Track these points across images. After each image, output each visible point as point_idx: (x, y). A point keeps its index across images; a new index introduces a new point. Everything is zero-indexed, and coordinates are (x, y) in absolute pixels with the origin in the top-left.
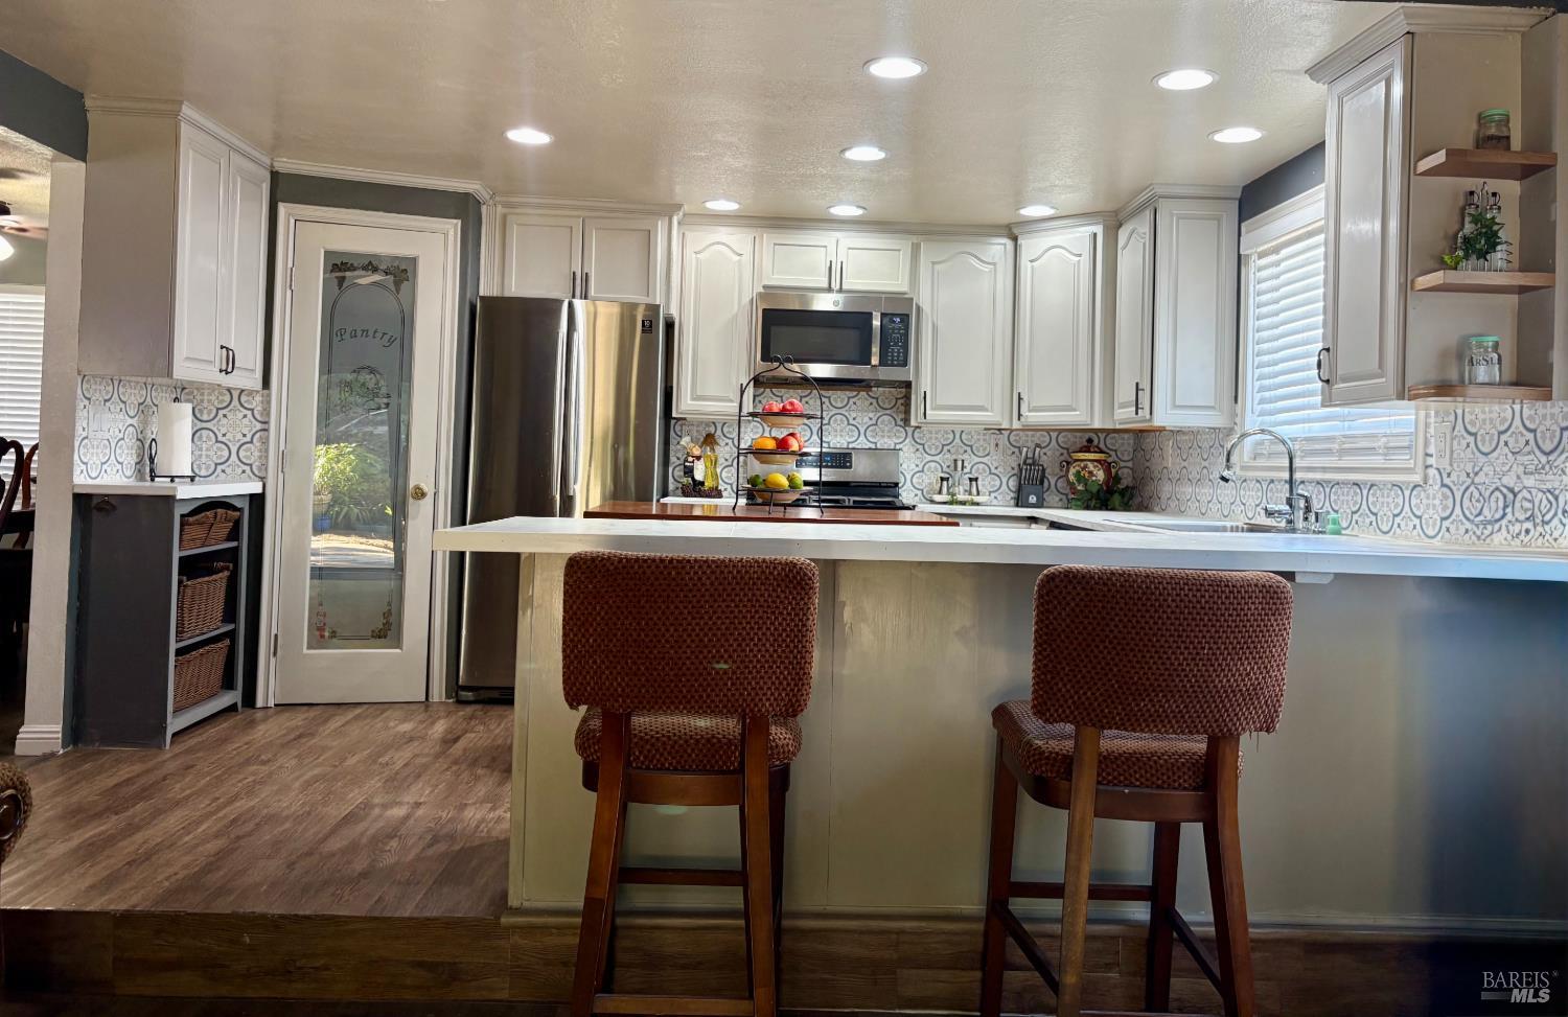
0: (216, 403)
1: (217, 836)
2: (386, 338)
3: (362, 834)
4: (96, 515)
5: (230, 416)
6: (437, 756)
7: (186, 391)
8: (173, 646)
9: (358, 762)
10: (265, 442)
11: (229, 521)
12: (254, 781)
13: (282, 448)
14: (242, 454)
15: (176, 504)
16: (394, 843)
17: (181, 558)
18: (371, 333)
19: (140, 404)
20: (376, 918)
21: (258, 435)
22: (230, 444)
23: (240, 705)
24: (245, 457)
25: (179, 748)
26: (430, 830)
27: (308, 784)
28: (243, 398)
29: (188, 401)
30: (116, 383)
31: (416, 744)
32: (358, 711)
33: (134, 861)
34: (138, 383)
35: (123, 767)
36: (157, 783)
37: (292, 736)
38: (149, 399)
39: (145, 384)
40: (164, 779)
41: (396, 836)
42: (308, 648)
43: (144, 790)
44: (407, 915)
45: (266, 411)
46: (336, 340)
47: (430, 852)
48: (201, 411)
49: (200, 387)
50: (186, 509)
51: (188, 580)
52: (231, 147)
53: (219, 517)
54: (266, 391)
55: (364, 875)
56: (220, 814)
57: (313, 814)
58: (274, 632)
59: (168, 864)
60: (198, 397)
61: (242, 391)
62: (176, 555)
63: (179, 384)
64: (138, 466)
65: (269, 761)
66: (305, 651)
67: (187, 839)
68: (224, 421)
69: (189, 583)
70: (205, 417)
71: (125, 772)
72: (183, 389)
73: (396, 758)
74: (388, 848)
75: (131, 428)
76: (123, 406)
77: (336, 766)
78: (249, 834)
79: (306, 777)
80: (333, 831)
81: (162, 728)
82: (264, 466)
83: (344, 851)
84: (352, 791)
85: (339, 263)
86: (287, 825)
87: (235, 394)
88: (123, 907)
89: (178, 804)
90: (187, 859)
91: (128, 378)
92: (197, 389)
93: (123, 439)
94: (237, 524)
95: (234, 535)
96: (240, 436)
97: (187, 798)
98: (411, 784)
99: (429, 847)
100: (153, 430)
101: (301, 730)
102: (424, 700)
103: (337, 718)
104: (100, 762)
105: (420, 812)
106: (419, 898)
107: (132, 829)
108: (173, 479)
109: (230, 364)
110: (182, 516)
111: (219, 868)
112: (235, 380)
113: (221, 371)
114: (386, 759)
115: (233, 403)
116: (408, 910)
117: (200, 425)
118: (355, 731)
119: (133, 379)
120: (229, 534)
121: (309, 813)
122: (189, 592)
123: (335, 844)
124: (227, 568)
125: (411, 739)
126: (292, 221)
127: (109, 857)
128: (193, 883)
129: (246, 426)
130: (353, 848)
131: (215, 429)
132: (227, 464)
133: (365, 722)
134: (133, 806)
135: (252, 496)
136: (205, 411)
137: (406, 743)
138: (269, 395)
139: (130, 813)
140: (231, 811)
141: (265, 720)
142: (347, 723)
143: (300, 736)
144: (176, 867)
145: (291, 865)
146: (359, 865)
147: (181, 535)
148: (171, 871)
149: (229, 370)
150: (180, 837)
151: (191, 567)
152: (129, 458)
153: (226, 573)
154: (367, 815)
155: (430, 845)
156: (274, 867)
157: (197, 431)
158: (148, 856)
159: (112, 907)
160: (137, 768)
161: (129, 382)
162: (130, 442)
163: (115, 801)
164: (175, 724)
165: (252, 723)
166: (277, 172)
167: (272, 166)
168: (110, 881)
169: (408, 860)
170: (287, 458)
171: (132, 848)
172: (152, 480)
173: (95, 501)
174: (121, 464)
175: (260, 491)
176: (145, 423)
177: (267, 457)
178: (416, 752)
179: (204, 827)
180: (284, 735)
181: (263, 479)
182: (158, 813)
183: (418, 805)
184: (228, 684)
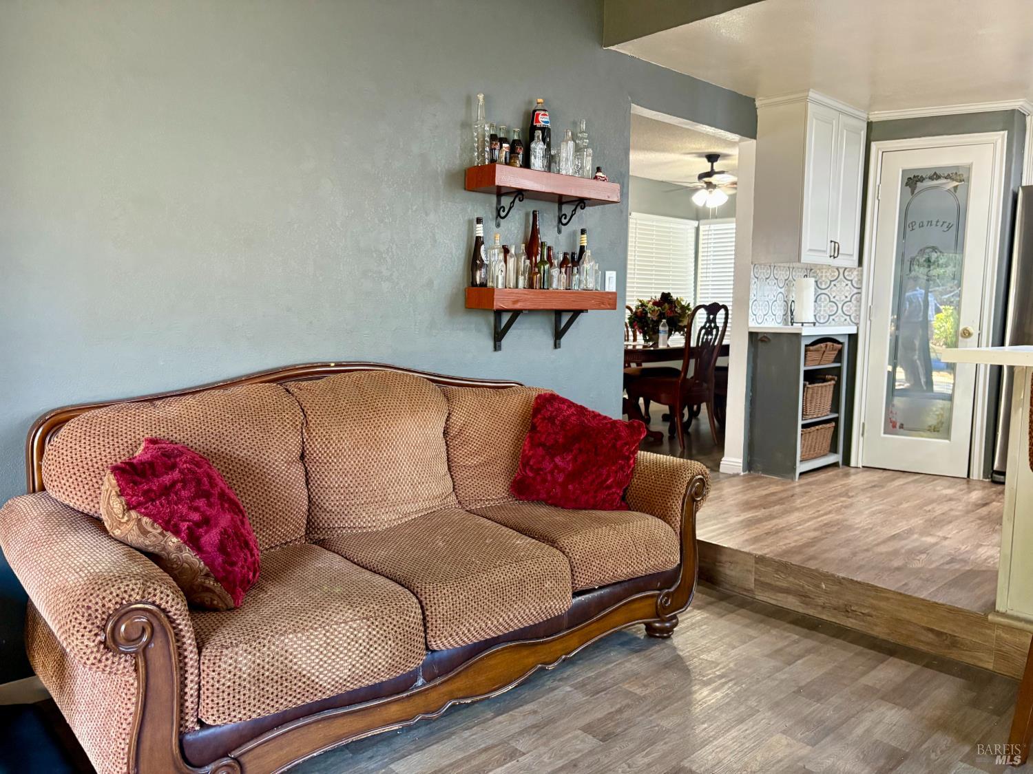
0: (830, 278)
1: (815, 530)
2: (946, 225)
3: (902, 547)
4: (760, 344)
5: (838, 285)
6: (968, 512)
7: (813, 271)
8: (800, 422)
9: (909, 507)
10: (859, 301)
11: (835, 350)
12: (841, 506)
13: (870, 304)
14: (845, 309)
15: (803, 338)
16: (923, 556)
17: (805, 371)
18: (934, 223)
19: (786, 280)
20: (901, 594)
21: (854, 297)
22: (837, 303)
23: (841, 463)
24: (847, 311)
25: (803, 481)
26: (950, 554)
27: (873, 514)
28: (846, 273)
29: (813, 277)
30: (772, 268)
31: (953, 503)
32: (917, 477)
33: (769, 533)
34: (784, 267)
35: (772, 486)
36: (788, 497)
37: (870, 485)
38: (791, 277)
39: (789, 268)
40: (792, 496)
41: (925, 552)
42: (885, 433)
43: (781, 499)
44: (922, 597)
45: (860, 281)
46: (908, 230)
47: (947, 567)
48: (821, 283)
49: (821, 267)
50: (809, 342)
51: (810, 384)
52: (840, 112)
53: (828, 347)
54: (860, 268)
55: (898, 569)
56: (819, 519)
57: (873, 530)
58: (862, 421)
59: (786, 538)
60: (820, 275)
61: (846, 269)
62: (802, 369)
63: (809, 267)
64: (785, 317)
65: (852, 496)
66: (882, 435)
67: (799, 528)
68: (834, 288)
69: (810, 386)
70: (823, 287)
71: (773, 489)
72: (811, 270)
73: (936, 509)
74: (918, 558)
75: (780, 295)
76: (776, 281)
77: (894, 507)
78: (834, 533)
79: (873, 509)
80: (884, 542)
81: (794, 469)
82: (858, 316)
83: (888, 554)
84: (901, 522)
85: (912, 177)
86: (857, 532)
87: (841, 271)
88: (759, 553)
89: (797, 509)
90: (796, 538)
91: (779, 264)
92: (819, 269)
93: (776, 301)
94: (840, 352)
95: (839, 358)
96: (843, 298)
97: (802, 508)
98: (944, 525)
99: (947, 564)
100: (793, 296)
101: (876, 483)
102: (966, 477)
103: (901, 479)
104: (760, 482)
105: (946, 543)
106: (932, 590)
107: (771, 517)
108: (803, 324)
109: (836, 252)
110: (806, 346)
111: (813, 546)
112: (840, 262)
113: (831, 257)
114: (929, 508)
115: (840, 277)
116: (923, 595)
117: (820, 292)
118: (912, 489)
119: (782, 265)
120: (835, 358)
121: (871, 529)
122: (810, 391)
123: (883, 549)
124: (834, 379)
125: (951, 500)
126: (880, 153)
127: (757, 528)
128: (798, 550)
129: (847, 291)
130: (895, 553)
131: (829, 294)
132: (836, 315)
133: (920, 484)
134: (774, 506)
135: (850, 335)
136: (823, 283)
137: (947, 501)
138: (862, 271)
139: (772, 509)
140: (826, 519)
141: (855, 474)
142: (907, 483)
143: (874, 486)
144: (792, 540)
145: (854, 554)
146: (897, 563)
147: (805, 357)
148: (788, 541)
149: (836, 255)
150: (796, 526)
151: (812, 377)
152: (780, 313)
153: (833, 382)
154: (909, 537)
155: (948, 563)
156: (844, 552)
157: (818, 296)
158: (777, 532)
159: (754, 552)
160: (779, 488)
161: (780, 267)
162: (780, 303)
163: (765, 503)
164: (801, 467)
165: (847, 475)
166: (871, 122)
167: (868, 119)
168: (756, 540)
169: (930, 567)
170: (873, 311)
171: (769, 527)
172: (792, 325)
173: (759, 337)
174: (775, 315)
175: (855, 332)
176: (789, 291)
177: (860, 310)
178: (952, 507)
179: (809, 523)
180: (865, 484)
181: (857, 324)
182: (786, 512)
183: (945, 538)
184: (834, 450)
